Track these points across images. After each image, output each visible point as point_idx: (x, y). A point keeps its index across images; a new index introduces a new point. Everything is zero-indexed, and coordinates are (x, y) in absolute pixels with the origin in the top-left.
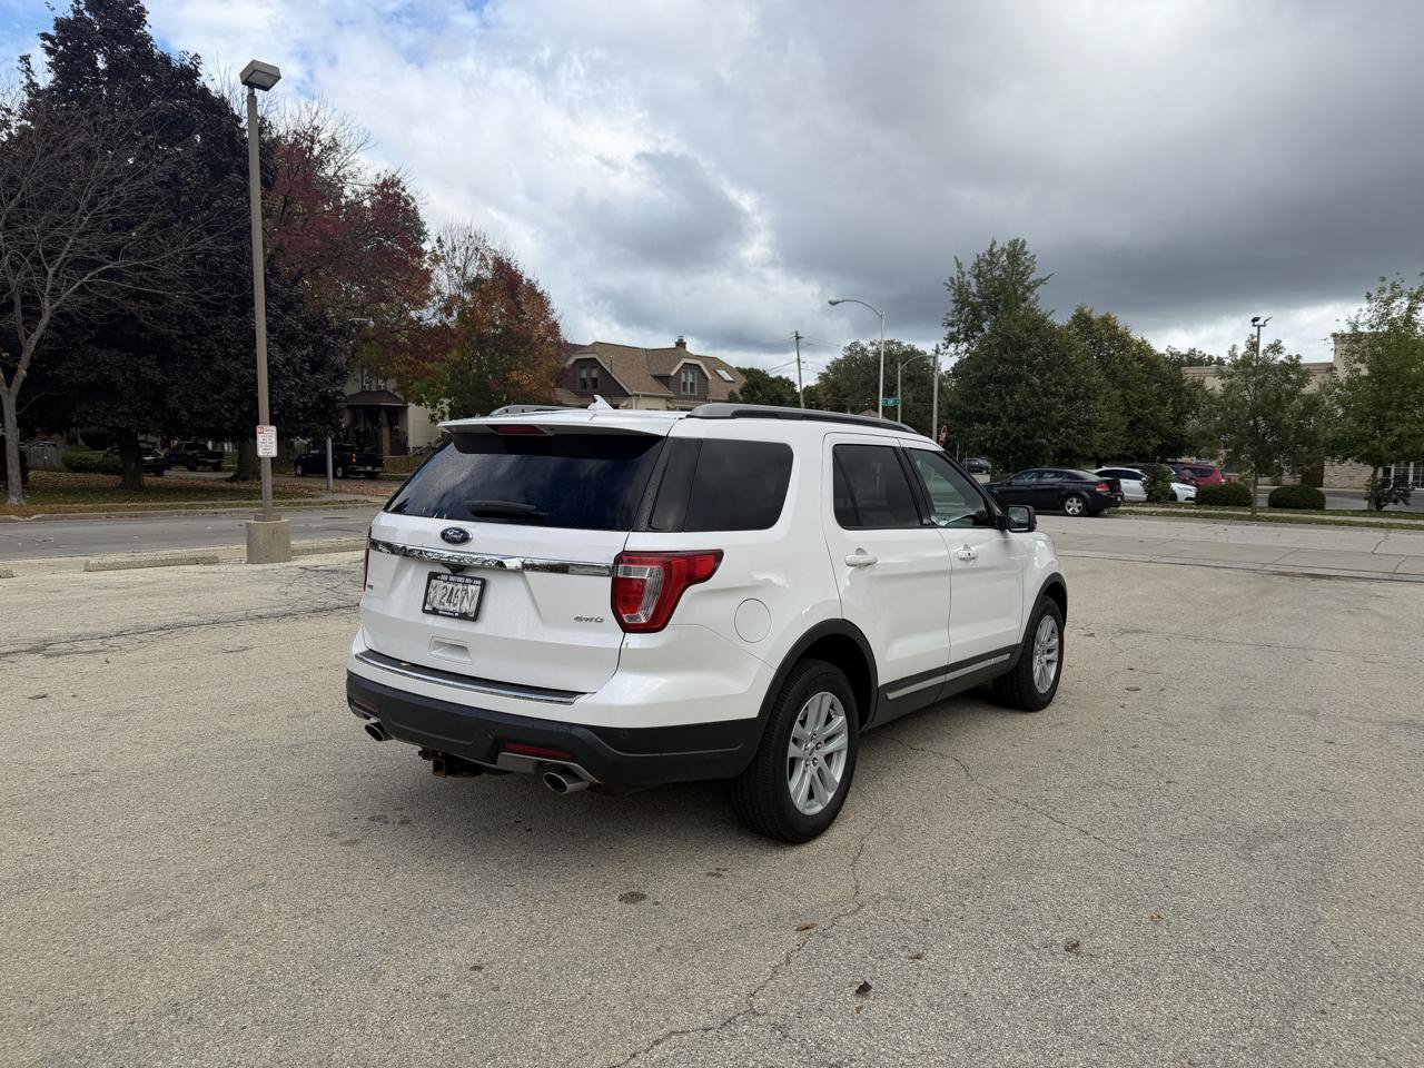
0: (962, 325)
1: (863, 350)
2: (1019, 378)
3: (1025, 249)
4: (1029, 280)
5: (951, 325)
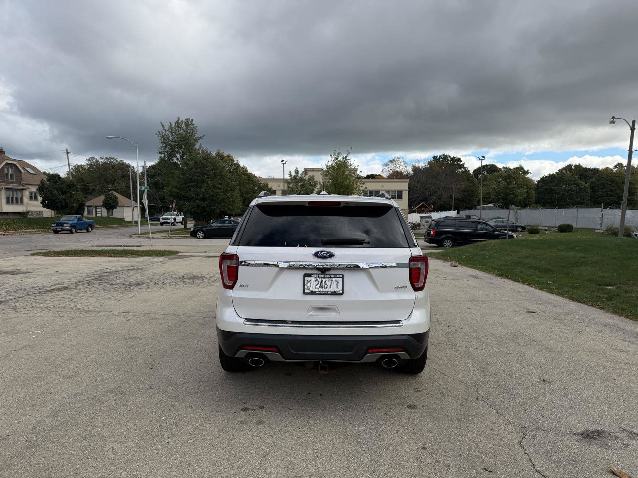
0: (166, 154)
1: (97, 161)
2: (203, 181)
3: (193, 123)
4: (196, 137)
5: (161, 153)
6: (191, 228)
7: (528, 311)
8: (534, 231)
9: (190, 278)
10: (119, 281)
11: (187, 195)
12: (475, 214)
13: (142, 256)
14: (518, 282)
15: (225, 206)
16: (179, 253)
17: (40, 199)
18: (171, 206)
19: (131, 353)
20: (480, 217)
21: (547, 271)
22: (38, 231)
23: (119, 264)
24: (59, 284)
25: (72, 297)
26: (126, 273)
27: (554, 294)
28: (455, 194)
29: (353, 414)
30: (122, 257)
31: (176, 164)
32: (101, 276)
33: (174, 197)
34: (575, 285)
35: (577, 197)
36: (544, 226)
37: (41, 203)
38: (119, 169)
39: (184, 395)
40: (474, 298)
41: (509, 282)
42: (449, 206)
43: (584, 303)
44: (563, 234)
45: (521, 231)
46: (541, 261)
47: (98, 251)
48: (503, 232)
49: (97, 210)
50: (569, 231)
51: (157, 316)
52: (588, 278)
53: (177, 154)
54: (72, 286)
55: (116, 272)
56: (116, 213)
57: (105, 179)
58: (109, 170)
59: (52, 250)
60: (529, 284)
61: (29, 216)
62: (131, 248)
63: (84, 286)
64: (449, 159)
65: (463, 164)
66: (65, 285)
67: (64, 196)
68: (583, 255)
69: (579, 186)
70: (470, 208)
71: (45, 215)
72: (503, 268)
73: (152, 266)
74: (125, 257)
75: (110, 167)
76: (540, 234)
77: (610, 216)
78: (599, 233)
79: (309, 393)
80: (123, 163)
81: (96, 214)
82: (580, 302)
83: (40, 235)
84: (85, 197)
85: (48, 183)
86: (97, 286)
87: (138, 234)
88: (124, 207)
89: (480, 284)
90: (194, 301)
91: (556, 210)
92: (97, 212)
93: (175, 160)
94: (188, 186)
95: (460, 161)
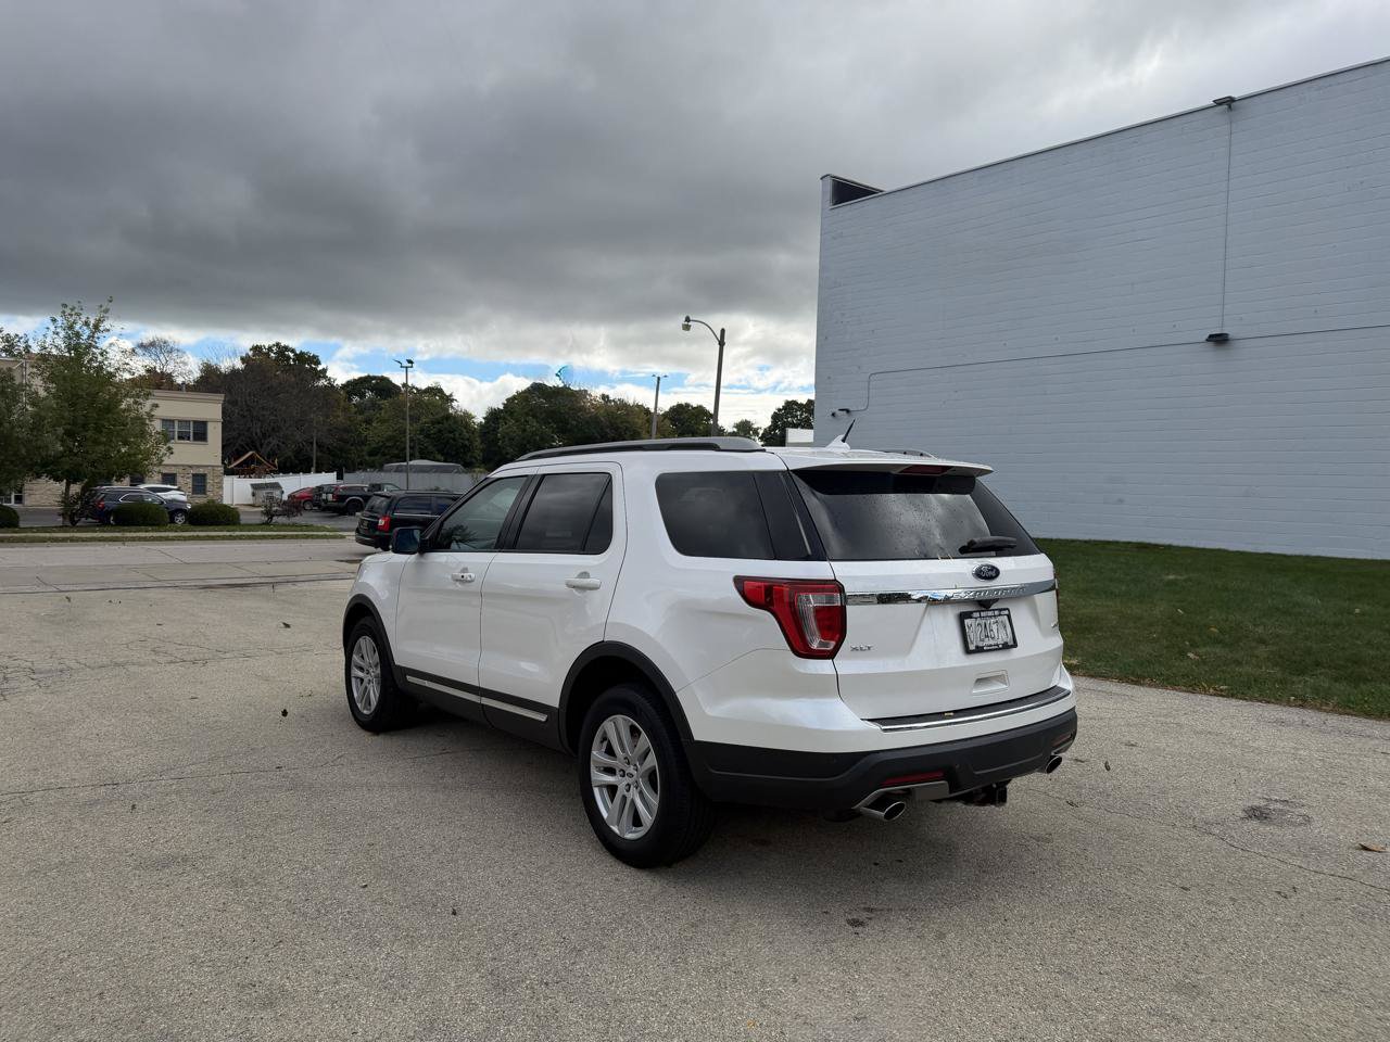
12: (391, 482)
28: (320, 436)
64: (291, 355)
65: (324, 371)
95: (318, 363)
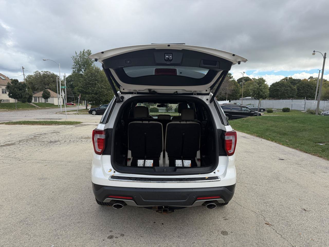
0: (76, 69)
1: (40, 73)
2: (96, 84)
3: (91, 52)
5: (73, 68)
6: (89, 109)
7: (279, 158)
8: (270, 111)
9: (85, 138)
10: (45, 140)
11: (87, 91)
12: (239, 102)
13: (61, 125)
14: (269, 140)
15: (107, 97)
16: (81, 123)
17: (8, 93)
18: (78, 97)
19: (41, 190)
20: (241, 104)
21: (284, 134)
22: (6, 110)
23: (47, 129)
24: (9, 141)
25: (15, 150)
26: (50, 134)
27: (291, 148)
28: (228, 92)
29: (185, 241)
30: (50, 125)
31: (81, 74)
32: (35, 137)
33: (80, 92)
34: (302, 142)
35: (290, 94)
36: (275, 109)
37: (8, 95)
38: (52, 77)
39: (70, 225)
40: (247, 151)
41: (264, 141)
42: (225, 98)
43: (309, 153)
44: (285, 113)
45: (263, 111)
46: (280, 129)
47: (37, 122)
48: (255, 112)
49: (40, 99)
50: (288, 112)
51: (62, 163)
52: (308, 138)
53: (82, 69)
54: (17, 143)
55: (44, 134)
56: (50, 101)
57: (44, 83)
58: (47, 78)
59: (11, 121)
60: (276, 142)
61: (2, 102)
62: (56, 120)
63: (24, 143)
65: (232, 77)
66: (13, 142)
67: (20, 92)
68: (302, 125)
69: (292, 88)
70: (236, 99)
71: (11, 102)
72: (259, 132)
73: (65, 131)
74: (52, 125)
75: (47, 76)
76: (273, 113)
77: (309, 104)
78: (304, 112)
79: (155, 222)
80: (54, 74)
81: (39, 101)
82: (307, 153)
83: (7, 113)
84: (33, 92)
85: (12, 84)
86: (31, 143)
87: (61, 112)
88: (54, 98)
89: (248, 141)
90: (86, 153)
91: (281, 101)
92: (40, 100)
93: (81, 73)
94: (88, 87)
95: (231, 75)
